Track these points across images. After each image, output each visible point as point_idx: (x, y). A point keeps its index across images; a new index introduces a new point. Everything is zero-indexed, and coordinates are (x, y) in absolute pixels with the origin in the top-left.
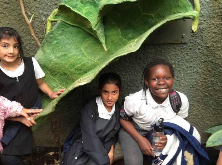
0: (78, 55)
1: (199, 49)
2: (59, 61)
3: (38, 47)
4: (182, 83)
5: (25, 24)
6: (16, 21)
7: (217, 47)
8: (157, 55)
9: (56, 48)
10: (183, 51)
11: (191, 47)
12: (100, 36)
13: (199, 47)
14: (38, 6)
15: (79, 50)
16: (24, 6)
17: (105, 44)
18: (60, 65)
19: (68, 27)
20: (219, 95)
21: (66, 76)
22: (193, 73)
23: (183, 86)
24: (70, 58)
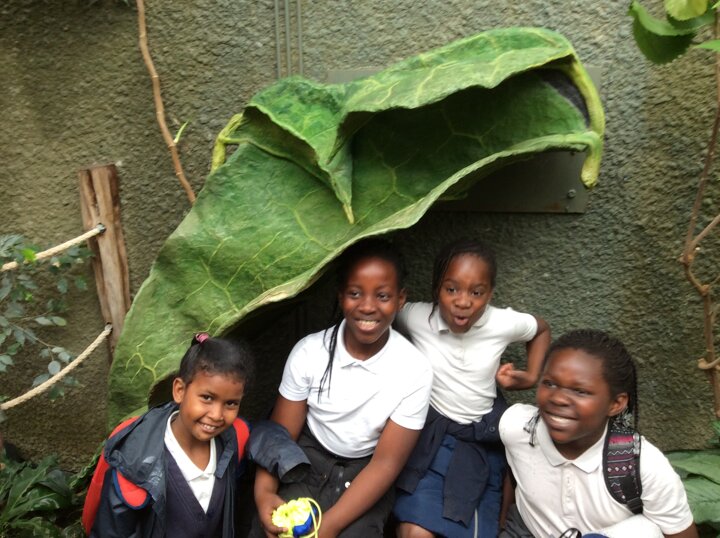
0: (286, 231)
1: (616, 232)
2: (236, 242)
3: (188, 206)
5: (163, 147)
6: (141, 138)
7: (664, 228)
8: (498, 242)
9: (232, 210)
10: (570, 234)
11: (593, 226)
12: (340, 186)
13: (616, 227)
14: (197, 104)
15: (289, 218)
16: (164, 103)
17: (352, 205)
18: (238, 255)
19: (266, 159)
21: (252, 284)
24: (265, 236)
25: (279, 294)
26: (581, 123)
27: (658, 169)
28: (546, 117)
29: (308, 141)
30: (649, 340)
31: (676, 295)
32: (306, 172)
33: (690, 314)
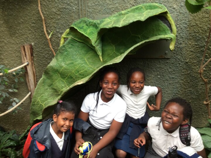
0: (82, 64)
1: (179, 64)
2: (68, 67)
3: (53, 56)
4: (166, 91)
5: (46, 39)
6: (39, 36)
7: (194, 63)
8: (145, 67)
9: (66, 57)
10: (166, 64)
11: (173, 62)
12: (98, 50)
13: (180, 62)
14: (56, 26)
15: (83, 60)
16: (46, 26)
17: (102, 56)
18: (68, 71)
19: (76, 42)
20: (195, 103)
21: (72, 79)
22: (176, 83)
23: (167, 93)
24: (76, 65)
25: (80, 82)
26: (170, 32)
27: (192, 45)
28: (159, 30)
29: (88, 37)
30: (189, 95)
31: (197, 82)
32: (88, 46)
33: (201, 88)
